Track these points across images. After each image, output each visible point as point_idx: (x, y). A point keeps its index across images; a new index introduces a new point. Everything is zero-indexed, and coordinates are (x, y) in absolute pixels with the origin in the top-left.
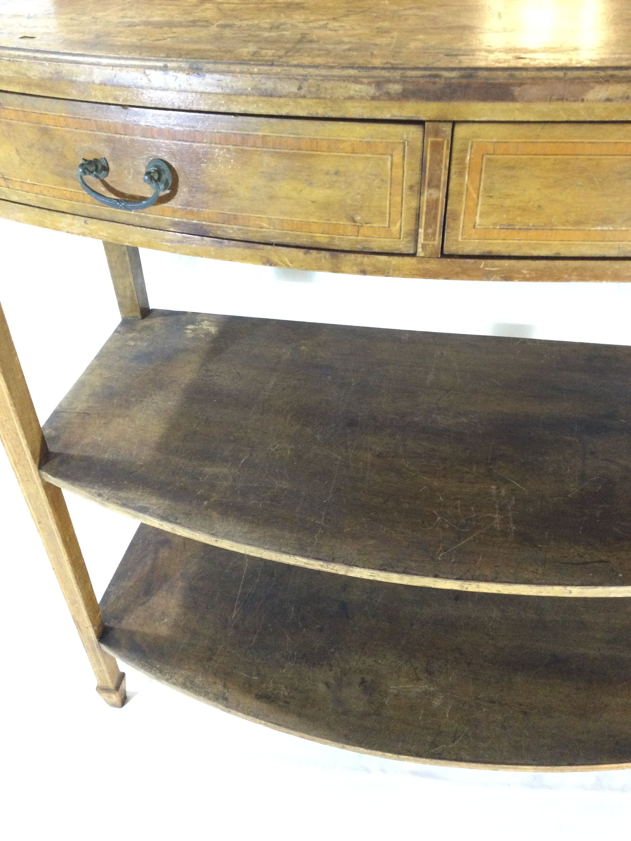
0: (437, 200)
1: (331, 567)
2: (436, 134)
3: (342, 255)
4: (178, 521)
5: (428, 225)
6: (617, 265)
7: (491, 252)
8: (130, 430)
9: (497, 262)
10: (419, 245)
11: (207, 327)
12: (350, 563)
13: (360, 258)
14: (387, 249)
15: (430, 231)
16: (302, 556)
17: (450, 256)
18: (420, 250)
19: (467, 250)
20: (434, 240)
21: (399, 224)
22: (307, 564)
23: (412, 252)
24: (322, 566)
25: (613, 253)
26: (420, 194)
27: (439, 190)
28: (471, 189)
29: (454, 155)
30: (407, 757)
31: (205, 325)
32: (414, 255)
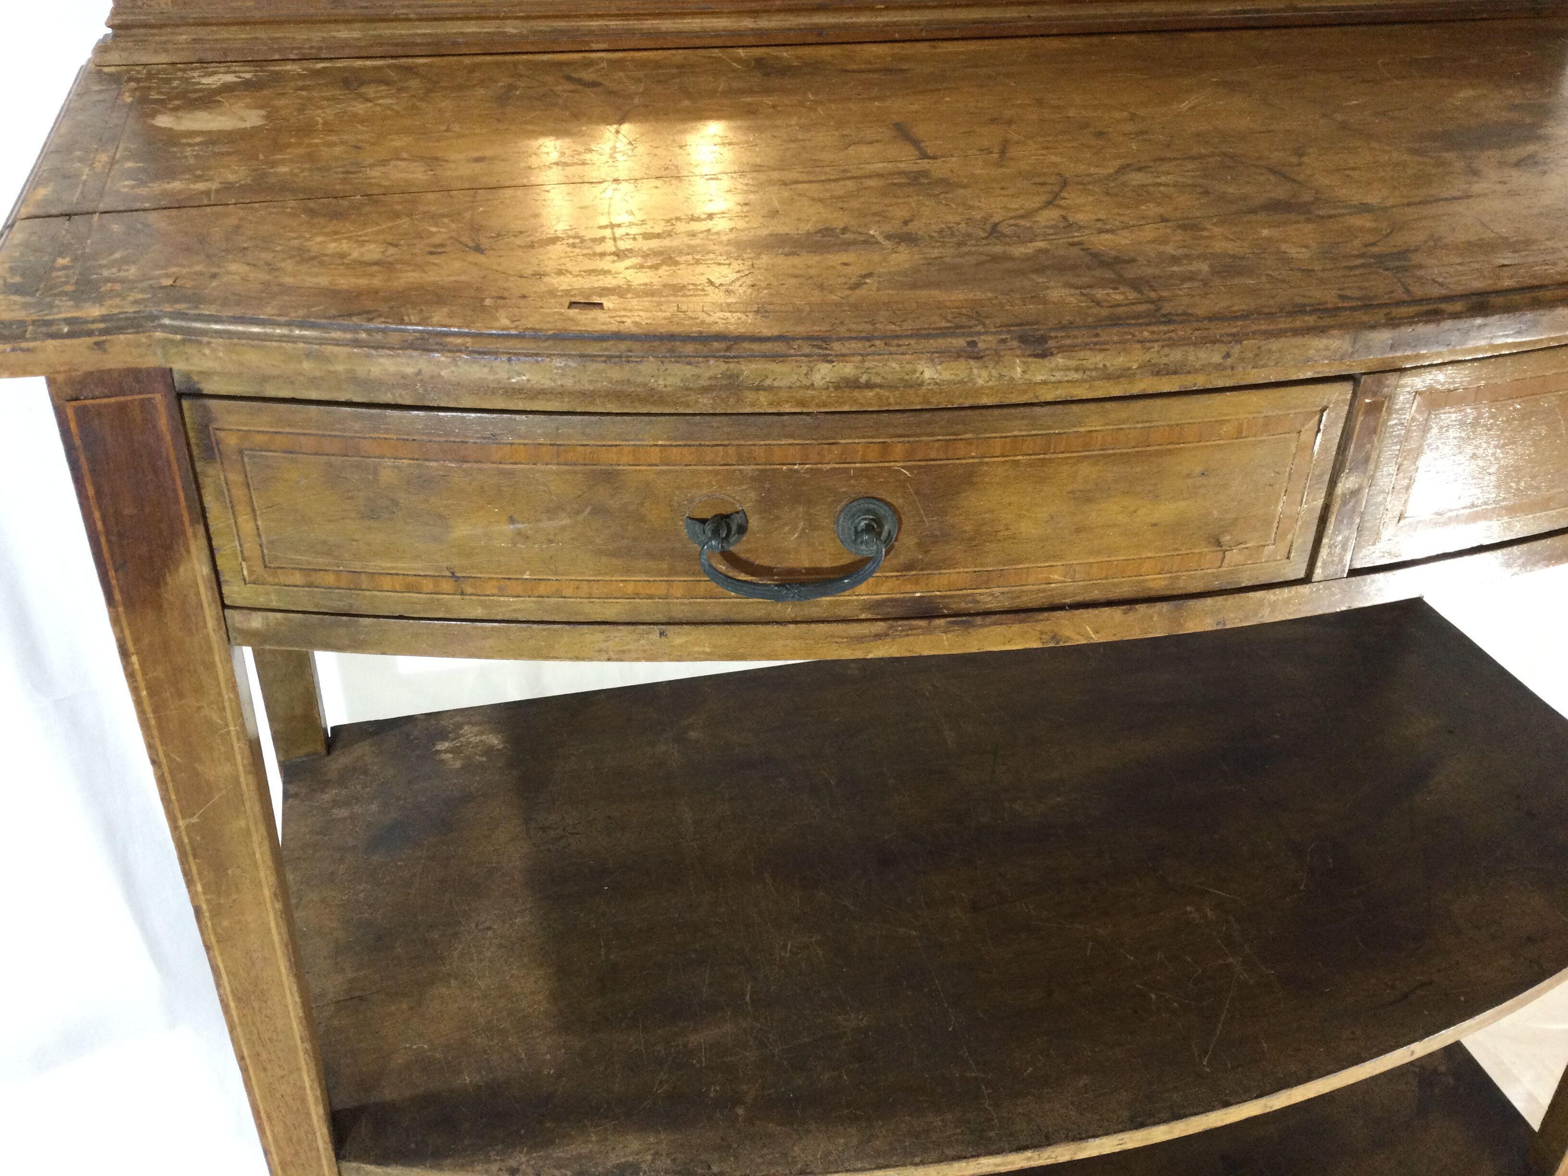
2: (1375, 391)
3: (1191, 603)
8: (476, 1004)
10: (1317, 564)
11: (479, 738)
13: (1218, 602)
14: (1262, 579)
15: (1337, 539)
18: (1316, 571)
21: (1290, 537)
23: (1304, 576)
26: (1333, 485)
31: (471, 734)
32: (1307, 580)
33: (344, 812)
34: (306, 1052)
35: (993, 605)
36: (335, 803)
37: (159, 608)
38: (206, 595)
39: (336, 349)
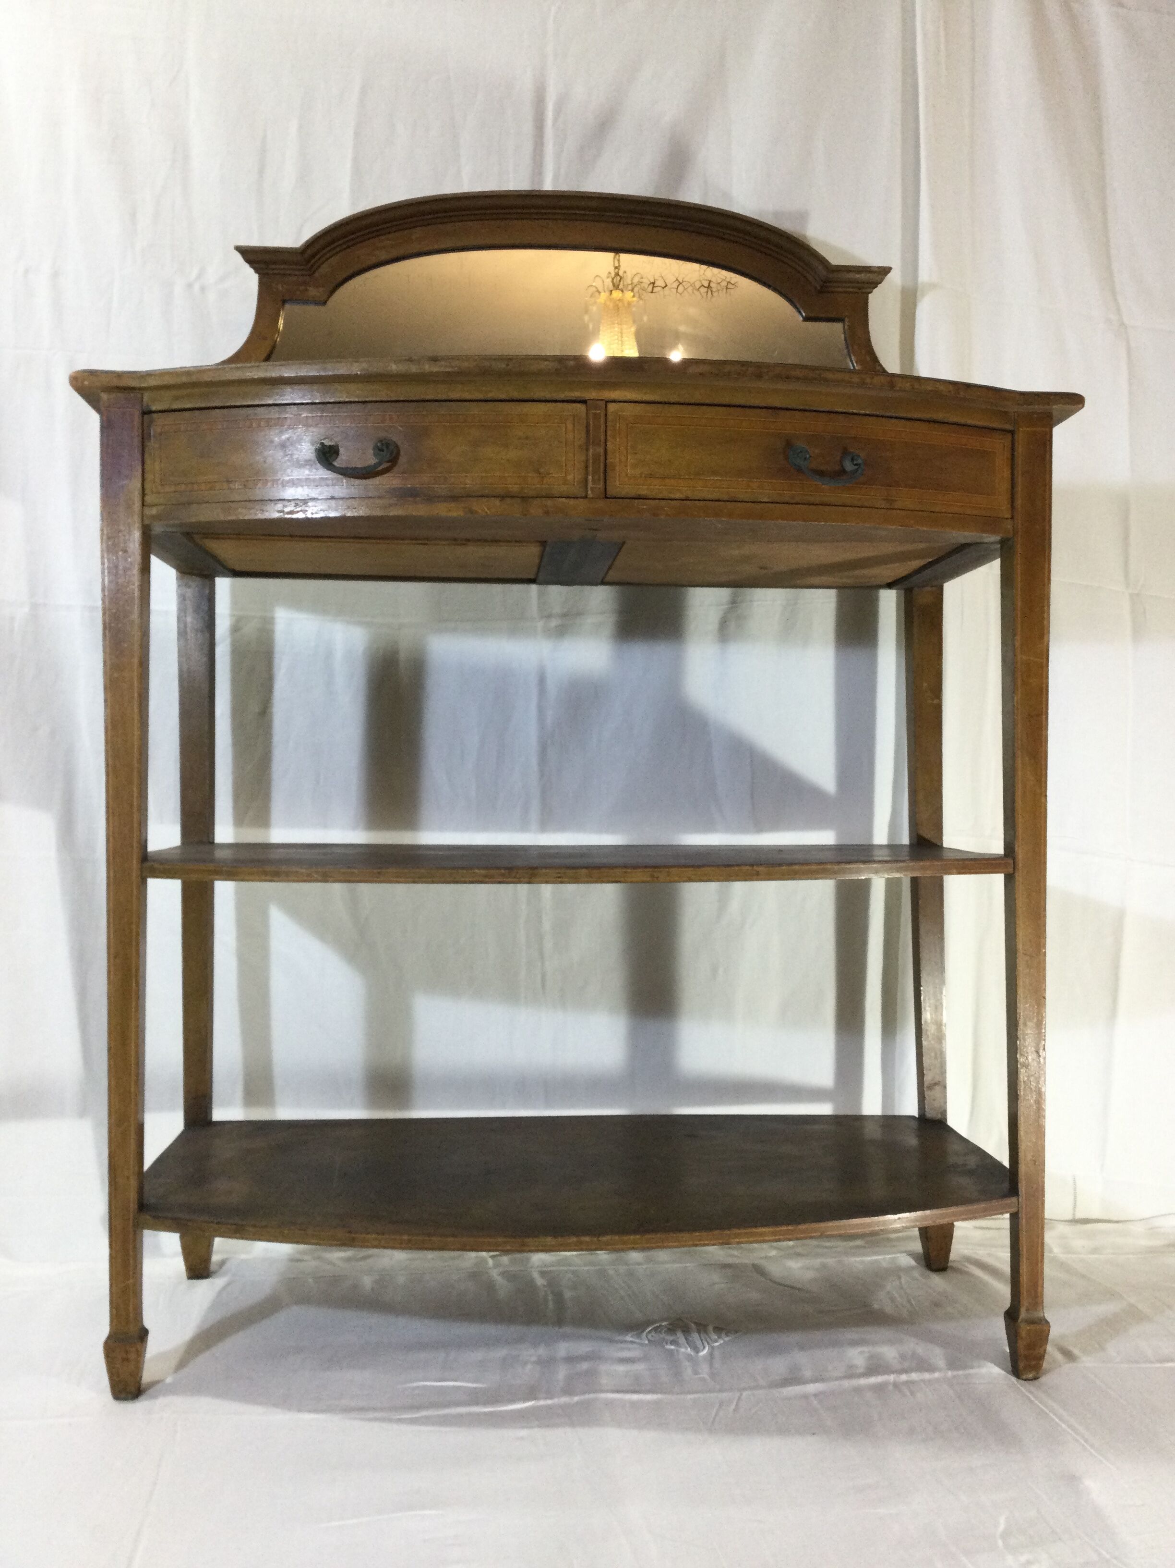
0: (599, 456)
2: (595, 410)
3: (531, 502)
5: (594, 473)
7: (641, 495)
9: (647, 501)
10: (589, 489)
13: (544, 501)
14: (564, 494)
15: (596, 478)
17: (613, 498)
18: (589, 492)
19: (623, 493)
20: (600, 484)
21: (573, 474)
23: (583, 496)
25: (725, 497)
26: (587, 450)
27: (600, 446)
28: (622, 447)
29: (609, 424)
32: (586, 497)
35: (443, 493)
38: (137, 497)
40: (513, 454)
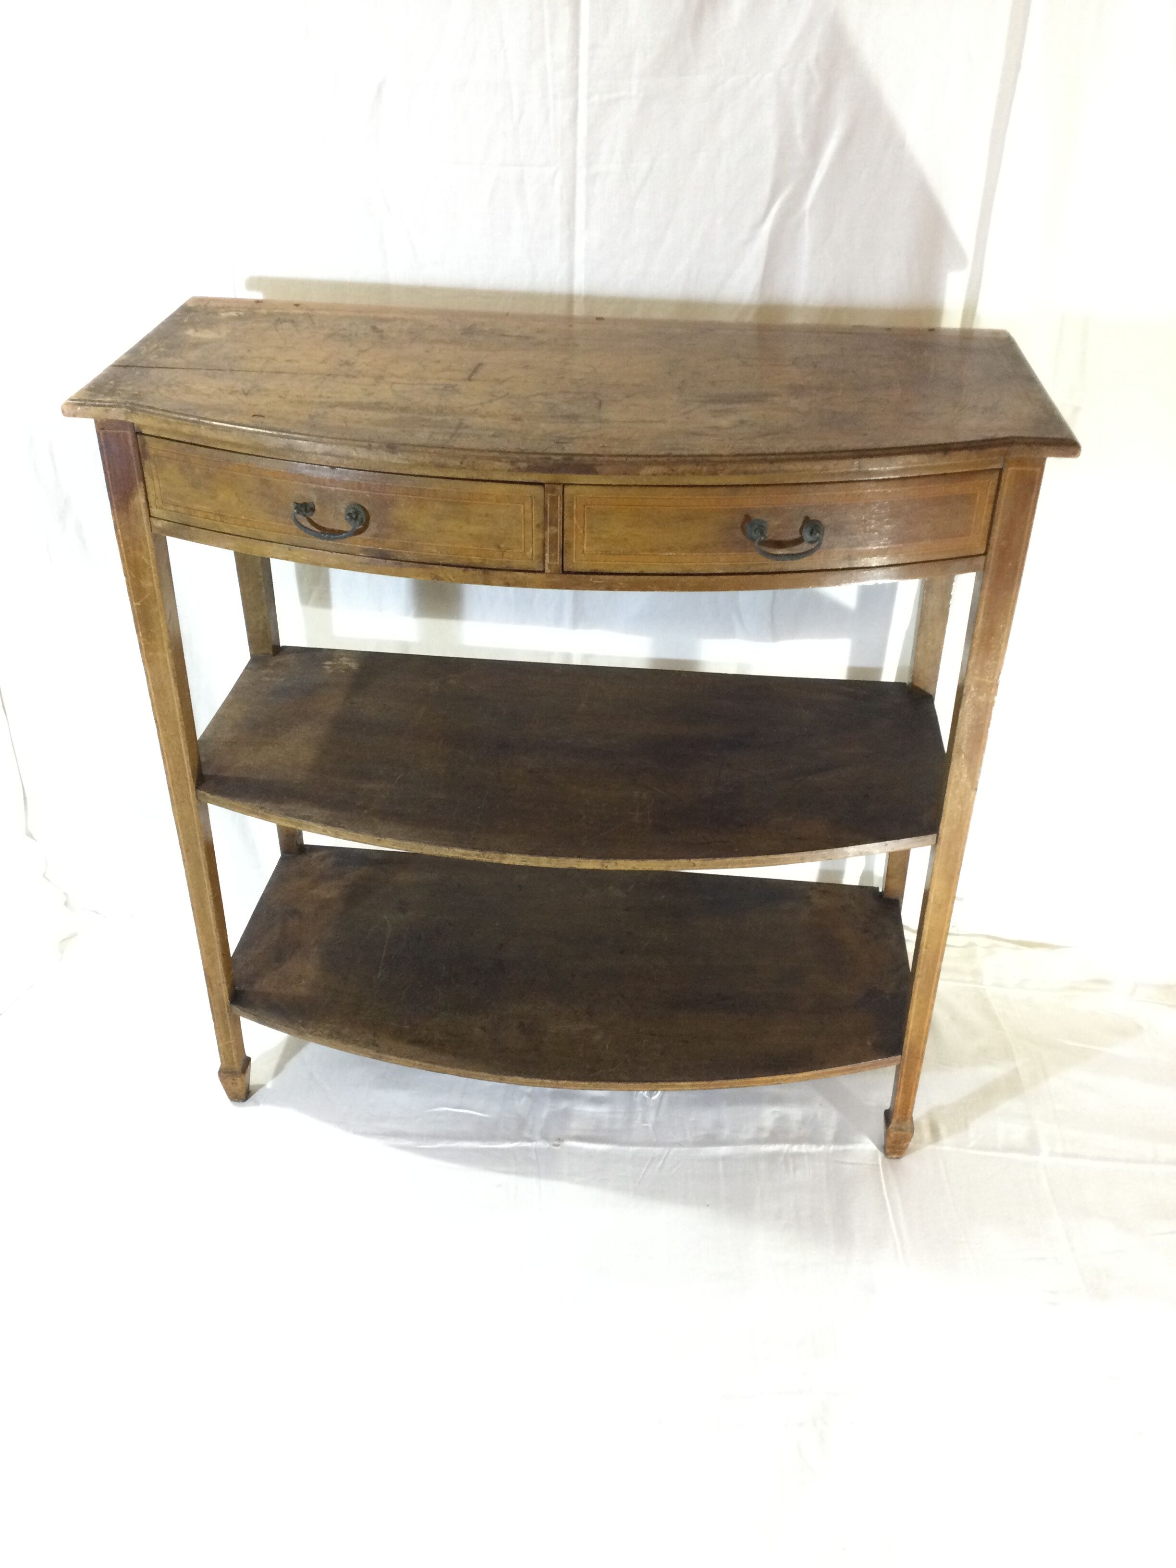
0: (556, 535)
1: (487, 856)
2: (553, 491)
3: (491, 572)
4: (342, 825)
5: (551, 551)
6: (682, 579)
7: (597, 570)
8: (281, 755)
9: (602, 577)
10: (546, 565)
11: (346, 663)
12: (503, 851)
13: (504, 574)
14: (523, 568)
15: (553, 555)
16: (461, 847)
17: (569, 572)
18: (547, 568)
19: (581, 568)
20: (557, 561)
21: (531, 550)
22: (464, 855)
23: (542, 570)
24: (478, 855)
25: (679, 571)
26: (545, 529)
27: (557, 528)
28: (578, 527)
29: (566, 505)
30: (565, 1082)
31: (344, 661)
32: (543, 572)
33: (267, 679)
34: (182, 727)
35: (410, 559)
36: (266, 675)
37: (128, 512)
38: (143, 510)
39: (173, 420)
40: (474, 529)
